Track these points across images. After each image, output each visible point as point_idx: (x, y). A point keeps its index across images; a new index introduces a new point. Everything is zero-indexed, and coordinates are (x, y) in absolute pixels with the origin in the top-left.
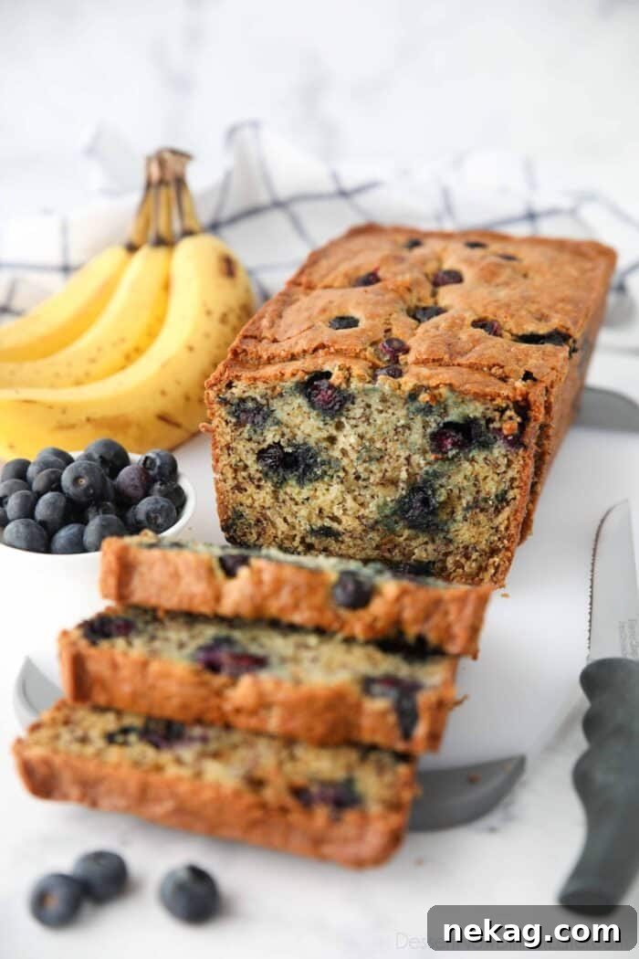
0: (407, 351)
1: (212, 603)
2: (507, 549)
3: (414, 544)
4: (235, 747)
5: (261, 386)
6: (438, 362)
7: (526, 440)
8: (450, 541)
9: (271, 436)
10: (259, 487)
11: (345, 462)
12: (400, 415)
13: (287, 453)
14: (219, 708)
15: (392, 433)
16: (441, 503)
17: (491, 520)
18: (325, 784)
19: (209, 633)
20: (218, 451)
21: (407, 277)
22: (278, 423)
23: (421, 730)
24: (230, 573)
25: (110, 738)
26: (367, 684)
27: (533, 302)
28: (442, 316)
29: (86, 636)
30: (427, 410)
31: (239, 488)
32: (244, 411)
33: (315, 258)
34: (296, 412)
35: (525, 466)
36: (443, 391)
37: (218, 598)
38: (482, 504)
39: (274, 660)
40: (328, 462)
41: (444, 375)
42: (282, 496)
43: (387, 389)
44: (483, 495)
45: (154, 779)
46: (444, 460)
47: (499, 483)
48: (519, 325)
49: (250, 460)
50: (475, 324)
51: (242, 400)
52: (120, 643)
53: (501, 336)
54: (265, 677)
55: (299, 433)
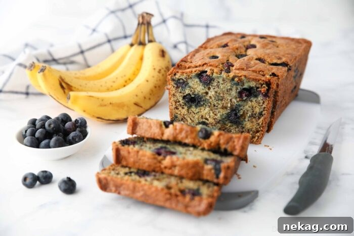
0: (233, 66)
1: (161, 136)
2: (262, 131)
3: (231, 128)
4: (164, 178)
5: (185, 75)
6: (243, 69)
7: (269, 95)
8: (243, 128)
9: (187, 91)
10: (183, 108)
11: (211, 100)
12: (228, 85)
13: (192, 97)
14: (160, 167)
15: (226, 91)
16: (241, 115)
17: (257, 121)
18: (190, 190)
19: (159, 145)
20: (170, 96)
21: (237, 45)
22: (190, 87)
23: (222, 175)
24: (167, 127)
25: (126, 174)
26: (206, 161)
27: (277, 54)
28: (247, 57)
29: (121, 143)
30: (237, 84)
31: (177, 108)
32: (179, 83)
33: (209, 40)
34: (196, 83)
35: (268, 103)
36: (243, 78)
37: (163, 134)
38: (254, 116)
39: (178, 153)
40: (205, 100)
41: (244, 73)
42: (190, 111)
43: (225, 76)
44: (255, 112)
45: (138, 184)
46: (243, 100)
47: (260, 109)
48: (271, 60)
49: (181, 99)
50: (256, 59)
51: (179, 80)
52: (131, 146)
53: (265, 63)
54: (174, 157)
55: (196, 90)
